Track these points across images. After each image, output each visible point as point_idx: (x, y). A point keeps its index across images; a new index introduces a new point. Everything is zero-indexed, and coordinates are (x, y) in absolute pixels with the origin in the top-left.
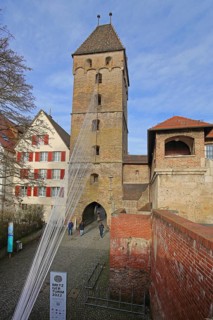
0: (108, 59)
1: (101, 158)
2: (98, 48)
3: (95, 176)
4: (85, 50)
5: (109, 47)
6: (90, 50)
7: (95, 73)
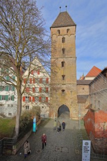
0: (68, 30)
1: (66, 82)
2: (63, 24)
3: (63, 91)
4: (56, 25)
5: (68, 24)
6: (59, 25)
7: (62, 37)
